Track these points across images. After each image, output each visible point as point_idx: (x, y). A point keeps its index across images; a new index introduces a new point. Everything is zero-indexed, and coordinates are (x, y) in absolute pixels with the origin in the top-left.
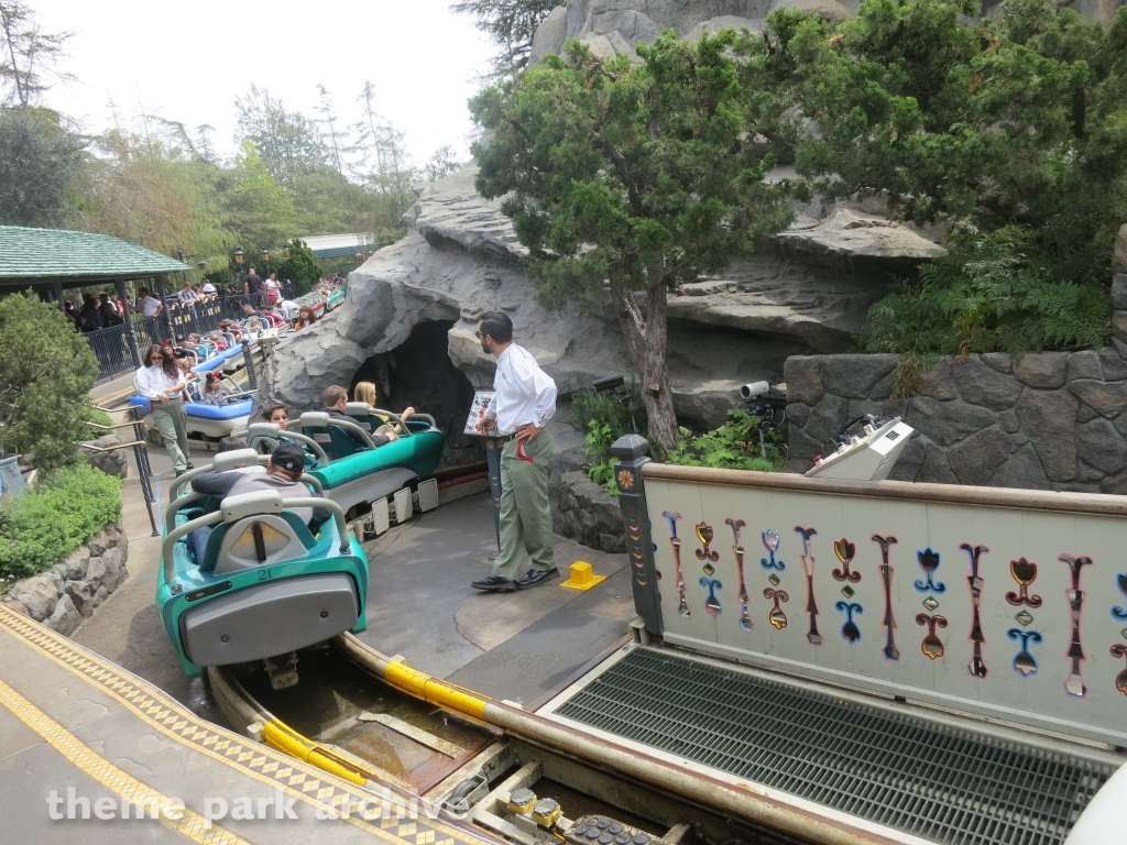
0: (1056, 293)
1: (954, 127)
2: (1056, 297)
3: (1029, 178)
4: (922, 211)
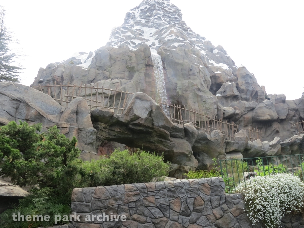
0: (57, 208)
1: (30, 159)
2: (57, 209)
3: (50, 175)
4: (22, 182)
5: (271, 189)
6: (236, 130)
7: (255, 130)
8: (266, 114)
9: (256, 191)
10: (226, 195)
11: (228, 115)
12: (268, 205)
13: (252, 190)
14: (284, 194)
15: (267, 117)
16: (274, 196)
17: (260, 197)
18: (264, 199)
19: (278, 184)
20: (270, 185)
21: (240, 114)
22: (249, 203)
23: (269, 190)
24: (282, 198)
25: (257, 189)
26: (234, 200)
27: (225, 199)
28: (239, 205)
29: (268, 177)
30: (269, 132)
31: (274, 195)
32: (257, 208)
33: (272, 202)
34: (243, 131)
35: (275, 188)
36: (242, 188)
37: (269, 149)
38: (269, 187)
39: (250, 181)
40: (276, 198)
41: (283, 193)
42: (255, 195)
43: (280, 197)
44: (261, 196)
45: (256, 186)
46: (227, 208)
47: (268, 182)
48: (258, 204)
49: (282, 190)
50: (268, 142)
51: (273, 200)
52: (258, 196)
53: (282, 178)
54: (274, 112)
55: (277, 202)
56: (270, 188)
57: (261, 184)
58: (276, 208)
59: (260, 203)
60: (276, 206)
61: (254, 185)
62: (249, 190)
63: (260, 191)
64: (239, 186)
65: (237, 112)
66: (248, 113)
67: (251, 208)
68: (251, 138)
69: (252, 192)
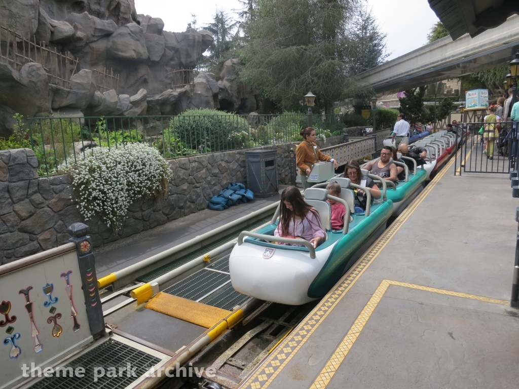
5: (116, 166)
6: (73, 69)
7: (108, 72)
8: (130, 48)
9: (92, 169)
10: (41, 179)
11: (61, 37)
12: (110, 189)
13: (85, 168)
14: (134, 173)
15: (130, 54)
16: (119, 176)
17: (98, 179)
18: (104, 181)
19: (128, 158)
20: (115, 161)
21: (85, 39)
22: (80, 189)
23: (113, 168)
24: (131, 179)
25: (94, 166)
26: (55, 187)
27: (38, 185)
28: (63, 193)
29: (113, 148)
30: (132, 80)
31: (120, 174)
32: (93, 195)
33: (116, 185)
34: (86, 72)
35: (122, 164)
36: (69, 166)
37: (129, 108)
38: (113, 163)
39: (84, 154)
40: (122, 179)
41: (134, 171)
42: (90, 176)
43: (129, 177)
44: (100, 177)
45: (94, 161)
46: (41, 201)
47: (112, 156)
48: (94, 189)
49: (132, 166)
50: (128, 96)
51: (117, 181)
52: (96, 177)
53: (134, 150)
54: (143, 46)
55: (124, 184)
56: (115, 164)
57: (101, 159)
58: (122, 192)
59: (98, 188)
60: (122, 190)
61: (90, 161)
62: (80, 169)
63: (98, 169)
64: (64, 164)
65: (80, 34)
66: (100, 41)
67: (83, 197)
68: (100, 87)
69: (86, 171)
